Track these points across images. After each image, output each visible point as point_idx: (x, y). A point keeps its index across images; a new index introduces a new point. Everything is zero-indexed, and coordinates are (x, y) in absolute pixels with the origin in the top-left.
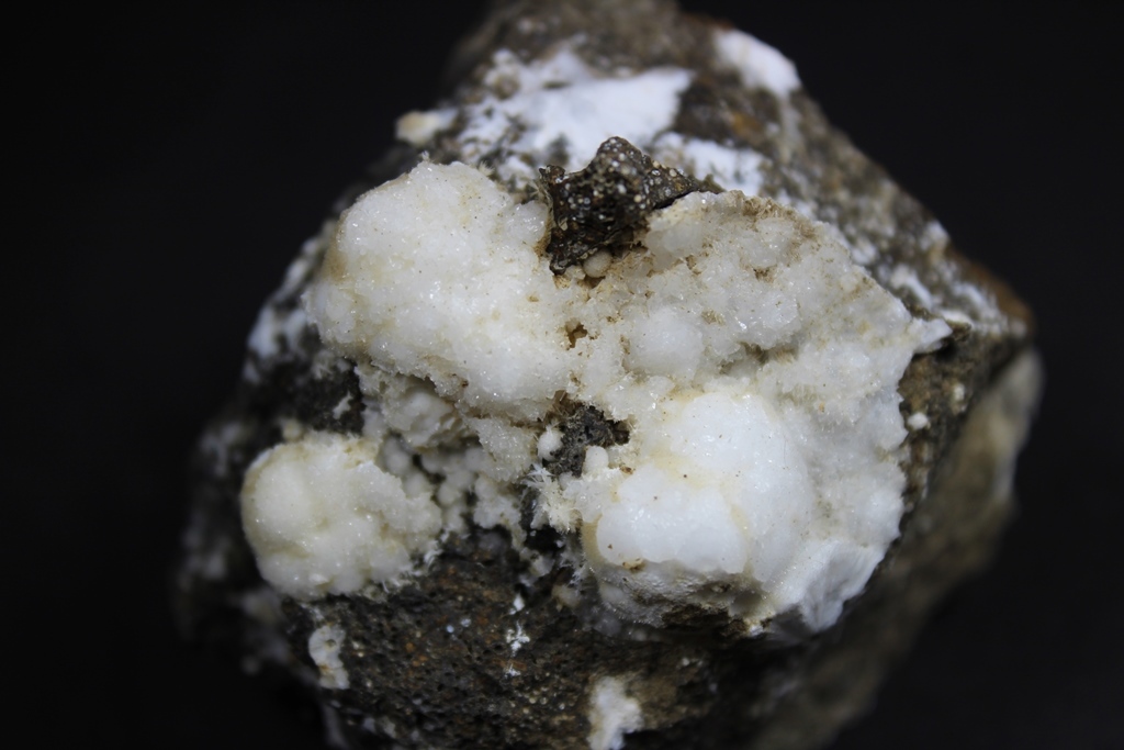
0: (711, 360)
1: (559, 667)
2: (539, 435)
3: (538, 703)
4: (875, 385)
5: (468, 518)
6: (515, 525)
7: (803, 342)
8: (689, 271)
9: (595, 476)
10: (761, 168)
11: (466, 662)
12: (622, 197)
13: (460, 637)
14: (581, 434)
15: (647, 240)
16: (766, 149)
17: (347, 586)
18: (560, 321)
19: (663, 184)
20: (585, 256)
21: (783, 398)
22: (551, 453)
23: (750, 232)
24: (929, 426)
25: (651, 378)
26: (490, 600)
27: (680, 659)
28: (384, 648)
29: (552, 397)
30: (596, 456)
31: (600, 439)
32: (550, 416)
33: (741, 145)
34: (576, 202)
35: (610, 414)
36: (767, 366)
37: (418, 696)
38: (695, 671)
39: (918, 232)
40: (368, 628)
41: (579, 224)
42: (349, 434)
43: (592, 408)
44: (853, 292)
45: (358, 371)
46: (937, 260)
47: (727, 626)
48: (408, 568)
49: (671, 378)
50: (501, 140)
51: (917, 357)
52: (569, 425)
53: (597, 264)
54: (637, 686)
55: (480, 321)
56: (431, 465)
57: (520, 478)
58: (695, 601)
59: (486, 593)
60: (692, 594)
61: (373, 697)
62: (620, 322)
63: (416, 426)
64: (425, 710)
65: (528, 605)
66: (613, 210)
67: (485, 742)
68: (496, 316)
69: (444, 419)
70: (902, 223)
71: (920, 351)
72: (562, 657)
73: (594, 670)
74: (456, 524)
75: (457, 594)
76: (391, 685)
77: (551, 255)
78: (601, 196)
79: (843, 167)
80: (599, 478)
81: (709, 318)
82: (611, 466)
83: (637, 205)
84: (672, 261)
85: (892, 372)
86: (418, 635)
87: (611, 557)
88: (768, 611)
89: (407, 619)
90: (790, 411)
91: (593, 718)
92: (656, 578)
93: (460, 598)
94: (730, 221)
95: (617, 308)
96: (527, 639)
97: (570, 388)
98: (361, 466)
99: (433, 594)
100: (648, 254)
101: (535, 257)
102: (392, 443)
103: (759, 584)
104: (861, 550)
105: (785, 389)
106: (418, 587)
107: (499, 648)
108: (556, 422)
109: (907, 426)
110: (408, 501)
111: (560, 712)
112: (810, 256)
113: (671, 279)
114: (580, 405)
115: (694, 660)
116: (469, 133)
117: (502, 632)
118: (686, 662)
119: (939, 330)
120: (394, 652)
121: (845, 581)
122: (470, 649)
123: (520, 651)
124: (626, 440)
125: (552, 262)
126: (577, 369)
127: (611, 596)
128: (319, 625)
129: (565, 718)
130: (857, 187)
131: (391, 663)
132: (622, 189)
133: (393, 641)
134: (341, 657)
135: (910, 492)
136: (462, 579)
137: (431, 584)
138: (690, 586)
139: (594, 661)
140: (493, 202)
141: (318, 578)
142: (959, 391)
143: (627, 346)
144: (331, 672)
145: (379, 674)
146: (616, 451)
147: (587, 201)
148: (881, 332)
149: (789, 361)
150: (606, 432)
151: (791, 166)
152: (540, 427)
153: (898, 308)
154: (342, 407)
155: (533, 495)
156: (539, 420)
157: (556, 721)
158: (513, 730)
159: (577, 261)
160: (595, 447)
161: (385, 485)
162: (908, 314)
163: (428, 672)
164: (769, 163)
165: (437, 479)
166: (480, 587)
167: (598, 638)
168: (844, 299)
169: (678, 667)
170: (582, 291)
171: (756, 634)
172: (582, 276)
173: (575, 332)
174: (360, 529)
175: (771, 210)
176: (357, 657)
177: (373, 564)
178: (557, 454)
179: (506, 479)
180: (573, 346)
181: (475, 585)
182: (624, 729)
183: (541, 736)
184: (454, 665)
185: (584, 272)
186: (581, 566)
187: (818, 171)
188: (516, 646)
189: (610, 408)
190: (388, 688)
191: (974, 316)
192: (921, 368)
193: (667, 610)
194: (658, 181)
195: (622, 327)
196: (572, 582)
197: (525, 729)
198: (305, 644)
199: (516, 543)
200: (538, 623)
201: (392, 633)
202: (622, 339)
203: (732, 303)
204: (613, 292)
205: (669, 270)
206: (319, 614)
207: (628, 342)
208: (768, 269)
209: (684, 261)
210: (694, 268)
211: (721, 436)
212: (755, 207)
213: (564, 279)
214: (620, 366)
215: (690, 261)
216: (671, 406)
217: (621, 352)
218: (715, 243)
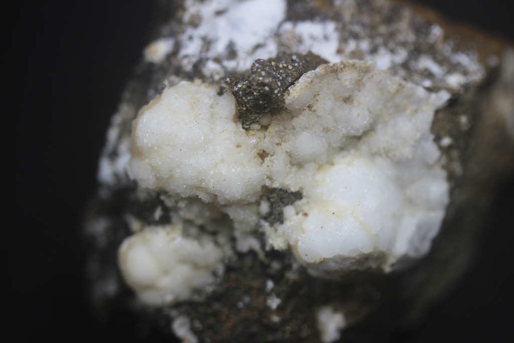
0: (333, 149)
2: (258, 206)
6: (258, 248)
7: (376, 125)
8: (311, 112)
9: (291, 221)
10: (337, 29)
12: (268, 92)
13: (247, 308)
14: (279, 203)
15: (286, 106)
16: (337, 17)
17: (185, 295)
18: (255, 152)
19: (287, 76)
20: (258, 119)
21: (373, 155)
22: (267, 214)
23: (336, 81)
24: (452, 142)
25: (306, 165)
26: (256, 287)
29: (260, 190)
30: (289, 211)
31: (288, 202)
32: (261, 197)
33: (324, 19)
34: (246, 99)
35: (290, 189)
39: (427, 33)
41: (251, 107)
42: (166, 225)
43: (281, 190)
44: (395, 93)
45: (162, 198)
46: (440, 46)
49: (315, 162)
50: (201, 52)
51: (437, 112)
52: (272, 200)
53: (265, 121)
57: (255, 228)
59: (254, 283)
62: (283, 144)
65: (276, 284)
66: (266, 98)
68: (223, 161)
70: (418, 31)
71: (438, 109)
77: (241, 120)
78: (258, 94)
80: (292, 223)
81: (326, 130)
82: (297, 214)
83: (276, 95)
84: (300, 111)
87: (307, 259)
88: (392, 260)
89: (219, 305)
90: (379, 160)
91: (321, 327)
92: (332, 264)
94: (325, 79)
95: (280, 138)
96: (279, 301)
97: (268, 183)
98: (176, 241)
99: (228, 290)
100: (288, 111)
101: (234, 124)
102: (189, 225)
103: (383, 252)
105: (374, 150)
108: (265, 199)
109: (441, 148)
110: (203, 250)
112: (369, 83)
113: (303, 119)
114: (273, 190)
116: (183, 52)
117: (265, 300)
119: (445, 96)
121: (428, 231)
122: (253, 311)
123: (277, 309)
124: (301, 198)
125: (243, 124)
126: (268, 173)
127: (314, 273)
128: (176, 317)
132: (267, 88)
133: (215, 317)
134: (191, 330)
135: (451, 177)
137: (226, 285)
138: (350, 263)
141: (169, 298)
142: (464, 119)
143: (290, 155)
146: (298, 204)
147: (252, 98)
148: (415, 107)
149: (372, 135)
150: (290, 198)
151: (351, 23)
152: (258, 203)
154: (158, 214)
155: (263, 235)
156: (256, 200)
159: (254, 121)
160: (286, 207)
161: (190, 247)
162: (427, 93)
164: (340, 25)
165: (214, 233)
168: (392, 97)
170: (260, 134)
171: (389, 271)
172: (259, 127)
173: (263, 155)
174: (184, 271)
175: (344, 67)
178: (269, 214)
179: (248, 229)
180: (263, 162)
185: (260, 124)
186: (295, 263)
187: (366, 19)
188: (274, 306)
189: (289, 187)
191: (465, 73)
192: (441, 115)
194: (284, 75)
195: (286, 147)
196: (293, 270)
198: (171, 329)
199: (261, 257)
202: (287, 152)
203: (336, 121)
204: (277, 131)
205: (300, 114)
206: (174, 313)
207: (290, 152)
208: (350, 96)
209: (307, 109)
210: (312, 109)
211: (346, 188)
212: (335, 68)
213: (251, 131)
214: (289, 165)
215: (309, 107)
216: (319, 176)
217: (288, 158)
218: (320, 93)
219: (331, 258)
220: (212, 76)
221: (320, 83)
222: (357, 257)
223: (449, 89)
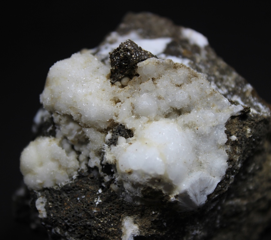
0: (161, 112)
1: (111, 211)
3: (103, 222)
4: (216, 123)
5: (87, 165)
6: (99, 165)
7: (192, 109)
8: (153, 83)
9: (121, 145)
10: (190, 64)
11: (82, 209)
12: (129, 56)
13: (81, 201)
14: (117, 133)
16: (192, 59)
17: (49, 185)
18: (112, 97)
19: (144, 55)
20: (121, 78)
21: (186, 126)
22: (109, 140)
23: (175, 73)
24: (237, 140)
25: (141, 117)
26: (91, 189)
27: (152, 211)
28: (58, 204)
29: (108, 121)
31: (123, 134)
32: (109, 128)
34: (116, 58)
35: (127, 127)
36: (181, 116)
37: (66, 219)
38: (157, 216)
40: (53, 198)
41: (118, 67)
42: (51, 136)
43: (121, 124)
44: (210, 94)
45: (53, 116)
46: (248, 95)
47: (164, 197)
48: (68, 180)
49: (147, 117)
52: (114, 130)
53: (125, 81)
54: (137, 220)
55: (86, 95)
56: (76, 148)
57: (100, 149)
58: (150, 185)
59: (90, 187)
60: (148, 182)
61: (53, 220)
62: (131, 98)
63: (70, 133)
64: (69, 224)
65: (103, 192)
66: (127, 61)
67: (87, 236)
68: (90, 94)
69: (79, 130)
70: (237, 84)
71: (234, 115)
72: (112, 208)
73: (123, 213)
74: (83, 167)
75: (82, 188)
76: (59, 216)
78: (123, 56)
79: (218, 66)
81: (159, 98)
82: (127, 143)
84: (147, 79)
85: (222, 120)
86: (68, 200)
87: (122, 169)
88: (177, 193)
89: (65, 195)
90: (188, 130)
91: (123, 230)
92: (136, 176)
93: (83, 189)
94: (169, 69)
95: (130, 94)
96: (101, 201)
97: (114, 118)
99: (74, 187)
100: (139, 77)
102: (65, 141)
104: (213, 178)
105: (186, 123)
106: (69, 185)
107: (92, 204)
108: (111, 130)
109: (228, 139)
110: (67, 157)
111: (112, 227)
112: (195, 82)
113: (147, 85)
114: (117, 124)
115: (156, 212)
117: (93, 199)
118: (153, 213)
119: (240, 108)
120: (60, 206)
121: (207, 188)
122: (84, 205)
123: (98, 205)
124: (133, 136)
125: (112, 80)
126: (116, 112)
127: (127, 186)
128: (39, 197)
129: (113, 229)
130: (222, 72)
131: (59, 209)
132: (129, 54)
133: (60, 202)
134: (45, 207)
135: (230, 161)
136: (83, 183)
137: (74, 185)
138: (147, 179)
139: (123, 210)
141: (39, 181)
142: (249, 130)
143: (133, 107)
144: (42, 212)
145: (56, 212)
146: (129, 139)
147: (119, 58)
148: (219, 107)
149: (188, 114)
150: (125, 132)
151: (199, 63)
152: (106, 132)
153: (226, 100)
155: (104, 154)
157: (110, 230)
158: (96, 231)
159: (118, 80)
160: (121, 137)
161: (61, 152)
162: (230, 103)
163: (70, 211)
164: (192, 62)
165: (79, 153)
166: (88, 185)
167: (124, 202)
168: (207, 96)
169: (151, 214)
170: (120, 89)
171: (173, 200)
172: (120, 84)
173: (117, 101)
174: (51, 166)
175: (182, 66)
176: (50, 207)
180: (116, 105)
181: (87, 185)
182: (134, 235)
183: (105, 234)
184: (78, 210)
185: (121, 83)
186: (118, 177)
187: (209, 66)
188: (97, 203)
189: (127, 125)
190: (58, 216)
192: (235, 121)
193: (142, 189)
195: (131, 100)
196: (115, 182)
197: (100, 231)
198: (35, 204)
199: (100, 171)
200: (104, 196)
201: (60, 199)
202: (132, 104)
203: (167, 93)
204: (129, 89)
205: (146, 81)
206: (39, 194)
207: (134, 105)
208: (181, 85)
209: (151, 79)
210: (155, 82)
212: (177, 65)
213: (115, 85)
214: (131, 112)
215: (153, 79)
216: (146, 125)
217: (131, 107)
218: (163, 76)
219: (136, 171)
221: (164, 70)
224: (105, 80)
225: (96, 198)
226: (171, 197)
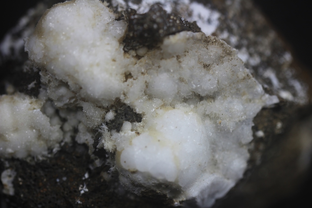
0: (180, 96)
1: (98, 203)
2: (107, 112)
4: (243, 117)
5: (73, 138)
6: (91, 145)
7: (218, 95)
8: (177, 61)
9: (125, 133)
10: (219, 19)
11: (62, 194)
12: (155, 29)
13: (61, 184)
14: (123, 116)
15: (162, 47)
16: (223, 11)
17: (21, 155)
18: (123, 70)
19: (173, 26)
20: (137, 48)
21: (205, 116)
22: (110, 121)
23: (205, 49)
24: (264, 136)
25: (155, 99)
26: (75, 172)
28: (30, 182)
29: (114, 99)
30: (127, 126)
31: (130, 119)
32: (112, 106)
33: (213, 8)
35: (135, 110)
36: (202, 102)
37: (40, 204)
39: (281, 55)
40: (26, 174)
41: (137, 35)
42: (33, 97)
43: (129, 107)
44: (242, 79)
45: (40, 73)
46: (285, 68)
47: (166, 200)
48: (45, 153)
49: (162, 100)
51: (264, 109)
52: (119, 112)
53: (141, 52)
55: (91, 66)
56: (62, 115)
57: (96, 127)
58: (154, 189)
59: (74, 169)
61: (23, 201)
62: (146, 75)
63: (60, 99)
68: (98, 65)
69: (71, 98)
70: (275, 50)
71: (265, 107)
72: (100, 200)
74: (68, 139)
75: (63, 167)
76: (30, 198)
77: (125, 44)
78: (147, 28)
79: (255, 23)
80: (126, 135)
81: (181, 80)
82: (132, 130)
83: (160, 34)
84: (170, 56)
85: (252, 113)
86: (45, 180)
87: (124, 166)
88: (183, 198)
89: (42, 173)
90: (208, 122)
92: (140, 177)
93: (64, 169)
94: (198, 43)
95: (146, 69)
96: (87, 190)
97: (122, 97)
98: (35, 110)
99: (54, 165)
100: (162, 51)
101: (118, 44)
102: (49, 103)
103: (181, 187)
104: (226, 181)
105: (207, 113)
106: (48, 161)
107: (75, 191)
108: (114, 109)
109: (254, 135)
110: (51, 128)
112: (227, 63)
113: (169, 63)
114: (125, 104)
117: (78, 185)
119: (275, 100)
120: (34, 185)
121: (217, 192)
123: (83, 194)
124: (140, 121)
125: (124, 47)
126: (125, 90)
127: (123, 180)
128: (7, 168)
131: (32, 189)
132: (155, 26)
134: (13, 183)
135: (251, 161)
136: (66, 162)
137: (54, 161)
138: (153, 183)
139: (112, 204)
140: (106, 18)
141: (10, 150)
142: (279, 125)
143: (147, 85)
144: (8, 188)
145: (27, 192)
146: (136, 124)
147: (141, 28)
148: (251, 97)
149: (211, 102)
150: (133, 117)
151: (232, 20)
152: (107, 110)
153: (259, 88)
154: (31, 85)
155: (100, 135)
156: (107, 107)
159: (134, 48)
160: (127, 122)
161: (43, 119)
162: (263, 92)
163: (46, 195)
165: (64, 120)
166: (73, 166)
167: (115, 195)
168: (238, 81)
170: (133, 60)
171: (177, 206)
172: (135, 55)
173: (128, 76)
174: (30, 135)
175: (215, 42)
176: (19, 184)
177: (32, 149)
178: (112, 121)
179: (91, 127)
180: (126, 81)
181: (71, 165)
184: (57, 195)
185: (136, 53)
186: (113, 166)
187: (243, 23)
188: (82, 192)
189: (136, 108)
191: (294, 94)
192: (265, 113)
193: (143, 190)
194: (171, 24)
195: (147, 77)
196: (109, 172)
199: (90, 152)
200: (92, 185)
201: (35, 177)
202: (146, 82)
203: (192, 76)
204: (146, 63)
205: (169, 59)
206: (7, 164)
207: (148, 83)
208: (209, 65)
210: (179, 60)
211: (176, 127)
212: (209, 40)
213: (128, 55)
214: (143, 92)
215: (178, 57)
216: (160, 111)
217: (145, 87)
218: (190, 51)
219: (141, 173)
220: (117, 7)
221: (193, 44)
222: (161, 181)
223: (279, 98)
224: (117, 47)
225: (81, 184)
226: (174, 202)
